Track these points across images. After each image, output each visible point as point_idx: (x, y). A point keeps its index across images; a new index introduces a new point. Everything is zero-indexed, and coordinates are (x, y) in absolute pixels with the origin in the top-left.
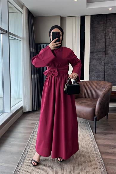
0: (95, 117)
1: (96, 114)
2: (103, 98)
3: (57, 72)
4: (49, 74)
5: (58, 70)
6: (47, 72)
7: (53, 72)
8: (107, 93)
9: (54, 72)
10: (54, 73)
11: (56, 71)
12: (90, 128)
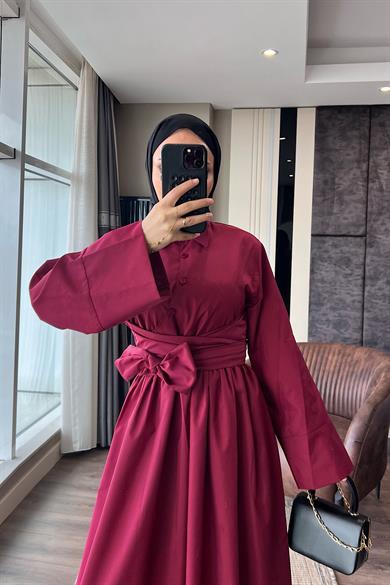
3: (191, 366)
4: (148, 371)
5: (194, 351)
6: (132, 360)
7: (168, 365)
8: (382, 401)
9: (175, 361)
10: (172, 367)
11: (186, 358)
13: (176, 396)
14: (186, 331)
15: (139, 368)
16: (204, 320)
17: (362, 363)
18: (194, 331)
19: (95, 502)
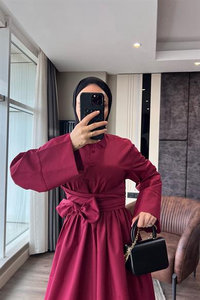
0: (174, 277)
1: (177, 269)
2: (190, 236)
3: (97, 209)
4: (74, 212)
5: (98, 202)
6: (65, 207)
7: (85, 209)
8: (196, 227)
9: (88, 207)
10: (87, 210)
11: (94, 205)
12: (163, 296)
13: (89, 225)
14: (94, 190)
15: (69, 211)
16: (104, 185)
17: (186, 207)
18: (98, 192)
19: (48, 280)
